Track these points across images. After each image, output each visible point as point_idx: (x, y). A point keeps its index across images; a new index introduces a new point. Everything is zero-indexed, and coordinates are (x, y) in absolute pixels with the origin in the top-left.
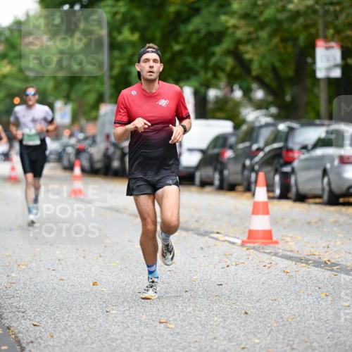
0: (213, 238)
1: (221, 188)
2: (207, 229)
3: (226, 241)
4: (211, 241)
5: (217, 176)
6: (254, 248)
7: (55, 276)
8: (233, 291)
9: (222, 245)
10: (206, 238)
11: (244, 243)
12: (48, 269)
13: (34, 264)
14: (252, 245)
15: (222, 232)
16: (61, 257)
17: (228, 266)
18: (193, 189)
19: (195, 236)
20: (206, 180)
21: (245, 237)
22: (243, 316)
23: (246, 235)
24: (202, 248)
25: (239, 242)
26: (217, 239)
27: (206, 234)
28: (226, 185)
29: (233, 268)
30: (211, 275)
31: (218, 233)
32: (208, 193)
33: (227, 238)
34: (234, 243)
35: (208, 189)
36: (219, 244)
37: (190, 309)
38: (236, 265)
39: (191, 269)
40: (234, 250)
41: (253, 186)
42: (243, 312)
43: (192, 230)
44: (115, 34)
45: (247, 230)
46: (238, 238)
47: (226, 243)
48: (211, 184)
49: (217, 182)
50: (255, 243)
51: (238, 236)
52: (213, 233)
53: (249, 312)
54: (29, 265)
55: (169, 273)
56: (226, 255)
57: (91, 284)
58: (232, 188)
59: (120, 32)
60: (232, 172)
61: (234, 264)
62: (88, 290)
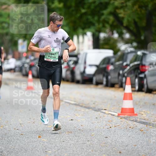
0: (103, 112)
1: (107, 86)
2: (100, 108)
3: (110, 114)
4: (101, 114)
5: (105, 79)
6: (124, 118)
7: (18, 133)
8: (113, 140)
9: (107, 116)
10: (99, 112)
11: (119, 115)
12: (15, 129)
13: (7, 126)
14: (123, 116)
15: (107, 109)
16: (21, 122)
17: (111, 127)
18: (92, 86)
19: (93, 111)
20: (99, 81)
21: (120, 112)
22: (118, 154)
23: (121, 111)
24: (97, 118)
25: (116, 114)
26: (105, 113)
27: (99, 110)
28: (109, 84)
29: (113, 128)
30: (101, 132)
31: (105, 110)
32: (100, 88)
33: (110, 112)
34: (114, 115)
35: (100, 86)
36: (106, 115)
37: (90, 150)
38: (115, 127)
39: (91, 129)
40: (114, 119)
41: (124, 85)
42: (119, 152)
43: (91, 108)
44: (50, 4)
45: (121, 108)
46: (116, 113)
47: (110, 115)
48: (101, 83)
49: (105, 83)
50: (125, 115)
51: (116, 111)
52: (102, 109)
53: (122, 152)
54: (5, 127)
55: (79, 131)
56: (109, 121)
57: (38, 137)
58: (113, 86)
59: (53, 3)
60: (113, 77)
61: (114, 126)
62: (36, 140)
